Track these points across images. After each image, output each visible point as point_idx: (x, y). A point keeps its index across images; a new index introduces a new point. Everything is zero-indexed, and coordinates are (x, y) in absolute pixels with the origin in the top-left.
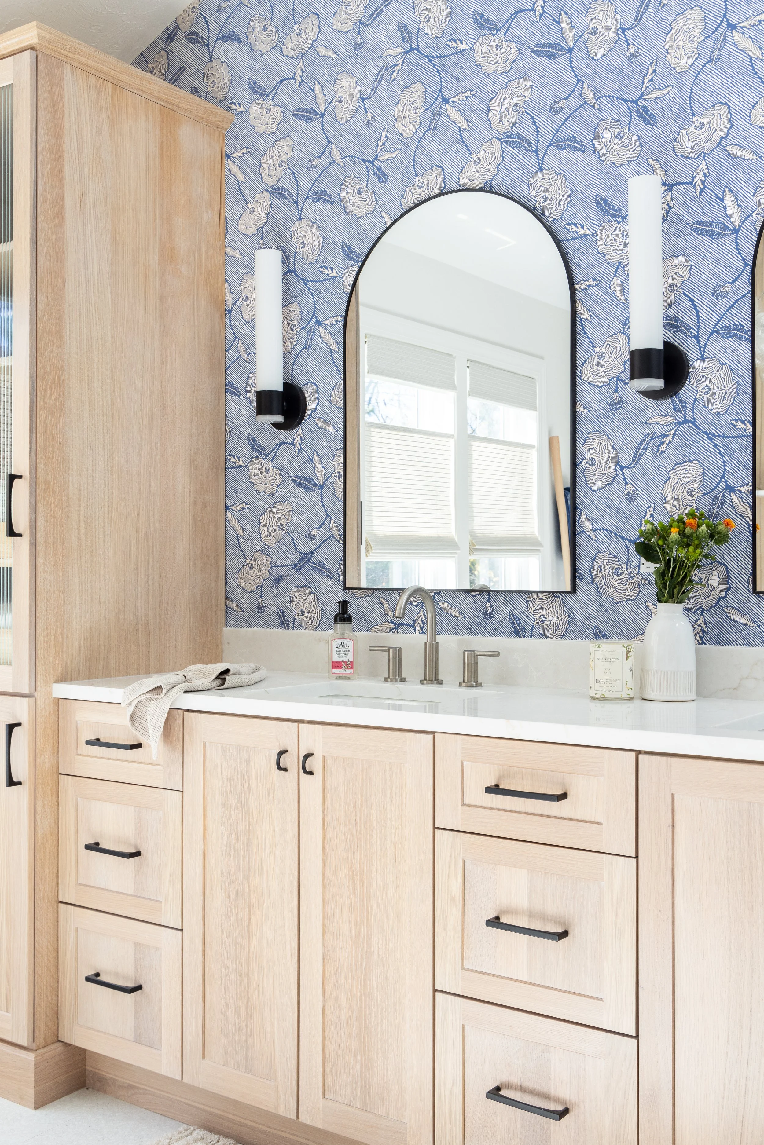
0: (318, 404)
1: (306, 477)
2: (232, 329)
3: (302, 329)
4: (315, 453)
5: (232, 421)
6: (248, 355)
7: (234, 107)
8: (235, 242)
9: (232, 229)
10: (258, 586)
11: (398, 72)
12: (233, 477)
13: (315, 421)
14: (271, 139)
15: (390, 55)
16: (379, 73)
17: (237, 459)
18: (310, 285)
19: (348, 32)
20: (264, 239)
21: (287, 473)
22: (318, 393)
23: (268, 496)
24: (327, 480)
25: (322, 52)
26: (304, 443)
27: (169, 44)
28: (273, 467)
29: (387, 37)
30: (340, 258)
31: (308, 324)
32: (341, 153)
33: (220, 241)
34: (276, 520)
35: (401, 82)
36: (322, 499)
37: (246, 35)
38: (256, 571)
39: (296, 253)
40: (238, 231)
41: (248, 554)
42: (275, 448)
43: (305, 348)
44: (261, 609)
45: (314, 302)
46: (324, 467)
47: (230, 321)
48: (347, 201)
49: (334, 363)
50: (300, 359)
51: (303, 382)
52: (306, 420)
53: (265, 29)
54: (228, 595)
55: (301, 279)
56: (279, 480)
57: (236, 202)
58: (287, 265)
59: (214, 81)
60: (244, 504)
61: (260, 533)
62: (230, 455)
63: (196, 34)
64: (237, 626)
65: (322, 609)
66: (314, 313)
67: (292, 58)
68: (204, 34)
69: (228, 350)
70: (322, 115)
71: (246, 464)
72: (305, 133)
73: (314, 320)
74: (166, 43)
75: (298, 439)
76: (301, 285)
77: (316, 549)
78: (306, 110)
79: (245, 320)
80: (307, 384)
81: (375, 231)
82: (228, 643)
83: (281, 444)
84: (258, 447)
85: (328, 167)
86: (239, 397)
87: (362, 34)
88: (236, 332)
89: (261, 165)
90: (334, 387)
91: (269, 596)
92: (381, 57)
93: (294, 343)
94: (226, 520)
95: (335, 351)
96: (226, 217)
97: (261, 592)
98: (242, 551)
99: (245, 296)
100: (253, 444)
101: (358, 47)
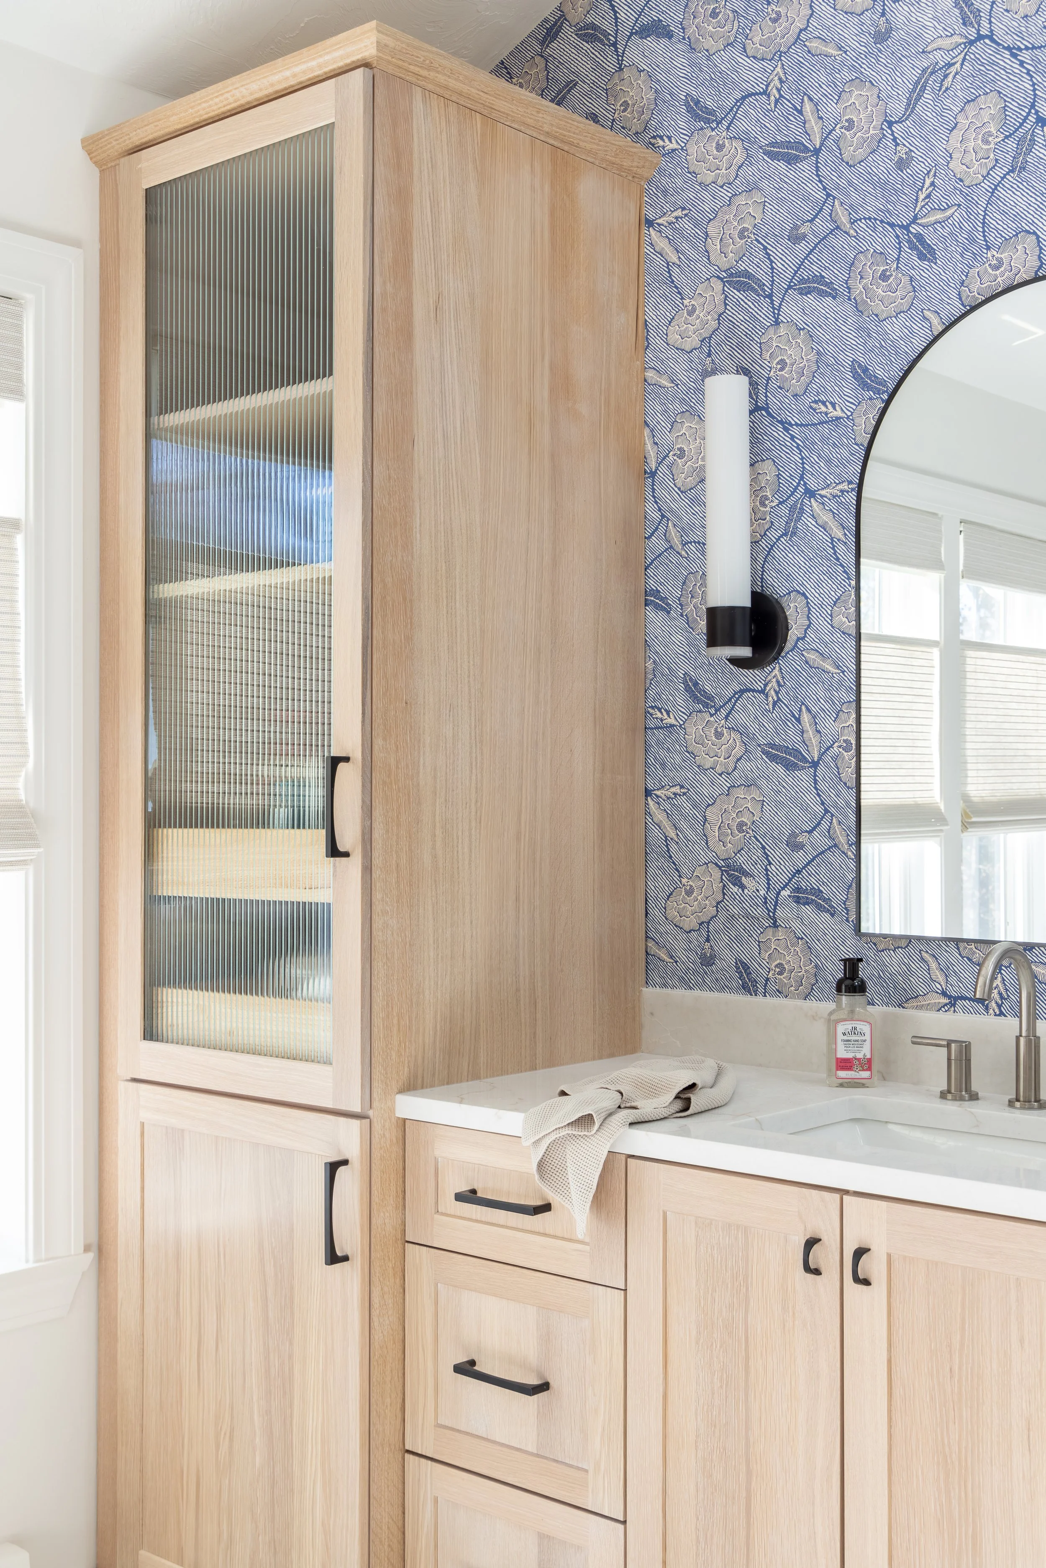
0: (809, 626)
1: (788, 747)
2: (656, 502)
3: (780, 503)
4: (803, 707)
5: (657, 652)
6: (684, 545)
7: (661, 143)
8: (662, 361)
9: (656, 341)
10: (703, 923)
11: (954, 77)
12: (658, 743)
13: (803, 655)
14: (726, 193)
15: (940, 49)
16: (920, 79)
17: (665, 713)
18: (795, 431)
19: (863, 13)
20: (713, 357)
21: (753, 738)
22: (809, 609)
23: (720, 775)
24: (825, 752)
25: (817, 47)
26: (783, 690)
27: (548, 46)
28: (729, 728)
29: (935, 18)
30: (849, 386)
31: (791, 495)
32: (850, 213)
33: (638, 360)
34: (735, 816)
35: (959, 93)
36: (815, 783)
37: (681, 24)
38: (699, 898)
39: (769, 378)
40: (668, 344)
41: (684, 870)
42: (732, 697)
43: (785, 534)
44: (708, 960)
45: (802, 459)
46: (819, 732)
47: (653, 489)
48: (861, 292)
49: (838, 559)
50: (776, 553)
51: (782, 591)
52: (788, 653)
53: (714, 14)
54: (650, 934)
55: (778, 421)
56: (738, 751)
57: (664, 296)
58: (754, 400)
59: (625, 102)
60: (678, 787)
61: (705, 835)
62: (652, 707)
63: (593, 26)
64: (666, 986)
65: (816, 966)
66: (802, 478)
67: (763, 60)
68: (607, 26)
69: (650, 537)
70: (817, 152)
71: (682, 723)
72: (786, 182)
73: (801, 489)
74: (542, 43)
75: (774, 683)
76: (778, 432)
77: (806, 866)
78: (788, 145)
79: (679, 489)
80: (789, 594)
81: (911, 342)
82: (652, 1014)
83: (742, 692)
84: (701, 695)
85: (826, 237)
86: (669, 612)
87: (888, 16)
88: (664, 507)
89: (707, 236)
90: (837, 600)
91: (721, 940)
92: (923, 52)
93: (767, 527)
94: (648, 813)
95: (839, 540)
96: (646, 321)
97: (708, 932)
98: (675, 864)
99: (679, 449)
100: (693, 689)
101: (881, 37)
